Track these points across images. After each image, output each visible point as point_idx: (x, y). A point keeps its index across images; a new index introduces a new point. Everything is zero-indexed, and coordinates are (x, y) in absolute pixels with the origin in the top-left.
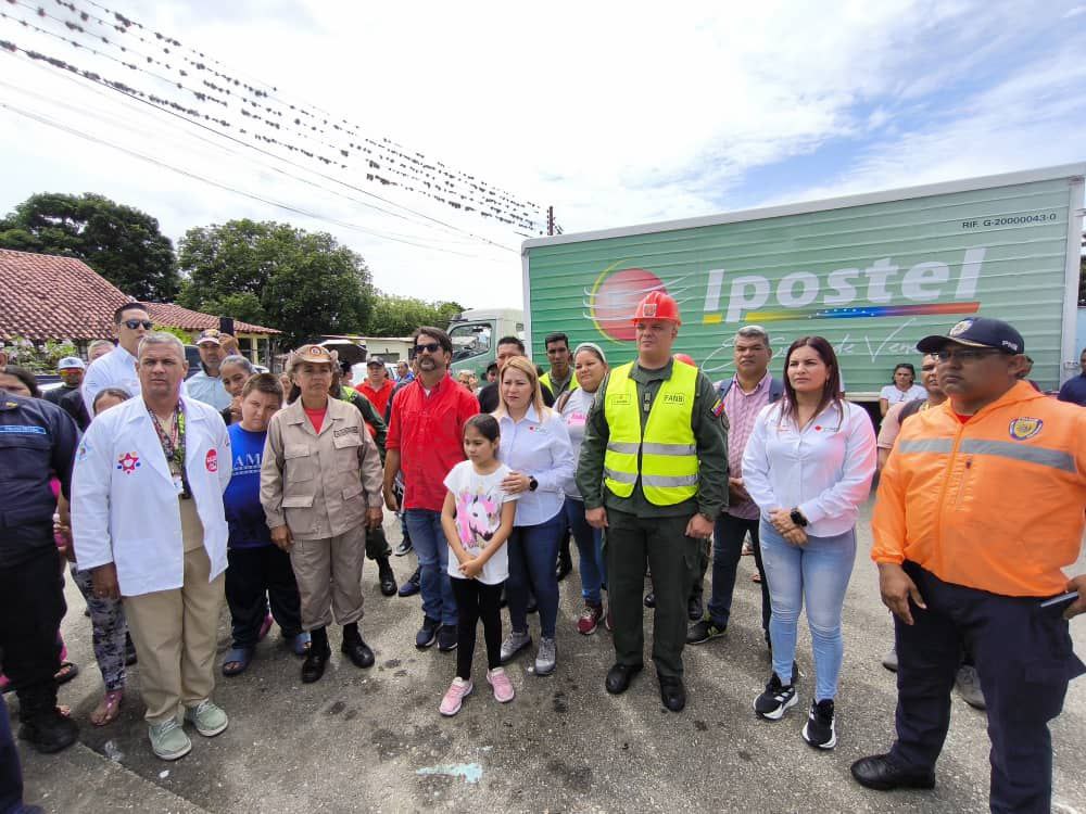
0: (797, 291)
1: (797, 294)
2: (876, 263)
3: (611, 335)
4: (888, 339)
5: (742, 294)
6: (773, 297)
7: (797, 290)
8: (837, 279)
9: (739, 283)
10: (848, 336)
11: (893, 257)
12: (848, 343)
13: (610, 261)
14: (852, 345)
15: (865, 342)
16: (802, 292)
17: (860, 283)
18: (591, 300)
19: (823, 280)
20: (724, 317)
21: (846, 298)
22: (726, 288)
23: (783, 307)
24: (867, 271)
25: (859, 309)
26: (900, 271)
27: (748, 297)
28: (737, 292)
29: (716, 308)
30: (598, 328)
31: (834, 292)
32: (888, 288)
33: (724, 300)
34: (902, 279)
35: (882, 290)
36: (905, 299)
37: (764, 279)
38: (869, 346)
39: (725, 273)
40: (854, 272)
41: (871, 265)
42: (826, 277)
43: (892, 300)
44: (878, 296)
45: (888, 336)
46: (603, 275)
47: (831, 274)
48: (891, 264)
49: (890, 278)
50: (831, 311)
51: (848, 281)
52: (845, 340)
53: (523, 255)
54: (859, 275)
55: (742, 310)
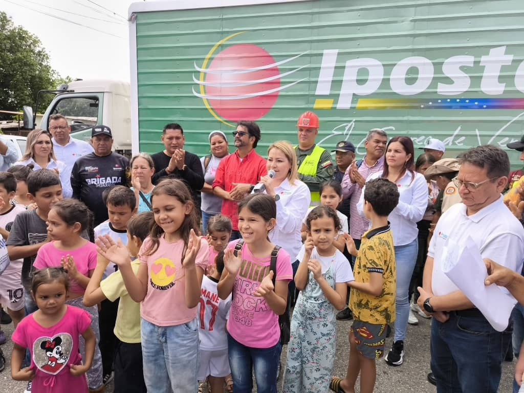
0: (412, 77)
1: (410, 81)
2: (492, 51)
3: (219, 116)
4: (498, 133)
5: (355, 78)
6: (386, 82)
7: (410, 76)
8: (452, 66)
9: (353, 64)
10: (459, 128)
11: (507, 46)
12: (458, 136)
13: (222, 33)
14: (463, 138)
15: (476, 136)
16: (416, 79)
17: (475, 73)
18: (202, 75)
19: (438, 66)
20: (336, 102)
21: (459, 86)
22: (340, 69)
23: (395, 93)
24: (483, 58)
25: (472, 100)
26: (514, 61)
27: (361, 82)
28: (349, 76)
29: (327, 92)
30: (208, 107)
31: (448, 81)
32: (501, 79)
33: (337, 84)
34: (515, 69)
35: (497, 80)
36: (518, 92)
37: (380, 63)
38: (479, 138)
39: (339, 54)
40: (469, 60)
41: (487, 54)
42: (442, 63)
43: (505, 92)
44: (492, 88)
45: (498, 130)
46: (213, 49)
47: (446, 61)
48: (506, 53)
49: (504, 68)
50: (444, 100)
51: (463, 69)
52: (456, 132)
53: (130, 20)
54: (475, 62)
55: (354, 95)
